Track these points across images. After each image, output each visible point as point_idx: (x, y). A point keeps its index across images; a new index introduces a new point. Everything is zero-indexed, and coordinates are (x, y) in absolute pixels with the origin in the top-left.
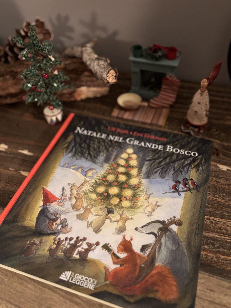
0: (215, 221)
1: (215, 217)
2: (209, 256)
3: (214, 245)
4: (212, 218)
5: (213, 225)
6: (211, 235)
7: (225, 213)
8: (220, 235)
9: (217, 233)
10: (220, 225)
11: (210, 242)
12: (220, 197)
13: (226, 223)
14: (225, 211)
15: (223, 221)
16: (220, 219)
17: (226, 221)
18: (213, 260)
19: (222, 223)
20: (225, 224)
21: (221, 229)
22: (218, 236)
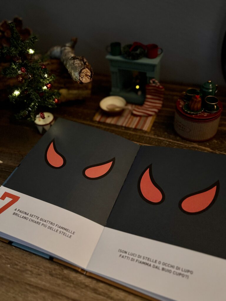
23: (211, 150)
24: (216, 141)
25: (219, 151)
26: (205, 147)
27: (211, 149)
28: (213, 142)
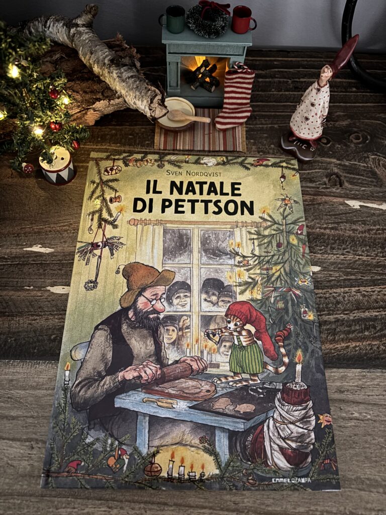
0: (368, 292)
1: (365, 287)
2: (374, 345)
3: (375, 327)
4: (362, 289)
5: (367, 298)
6: (367, 314)
7: (376, 277)
8: (378, 312)
9: (375, 309)
10: (374, 297)
11: (370, 325)
12: (363, 254)
13: (382, 291)
14: (375, 273)
15: (377, 289)
16: (372, 287)
17: (381, 288)
18: (381, 349)
19: (376, 292)
20: (380, 294)
21: (377, 303)
22: (377, 314)
23: (338, 162)
24: (340, 146)
25: (347, 160)
26: (329, 157)
27: (337, 160)
28: (336, 148)
